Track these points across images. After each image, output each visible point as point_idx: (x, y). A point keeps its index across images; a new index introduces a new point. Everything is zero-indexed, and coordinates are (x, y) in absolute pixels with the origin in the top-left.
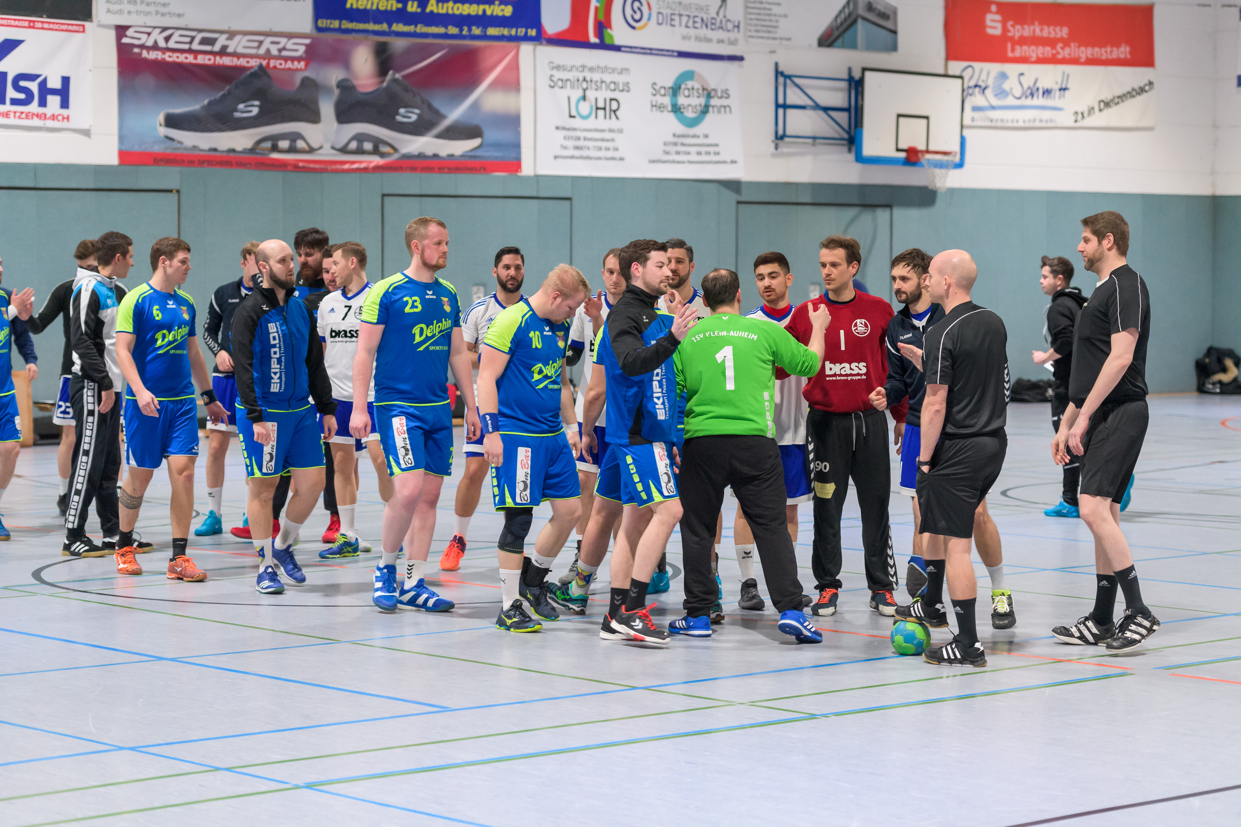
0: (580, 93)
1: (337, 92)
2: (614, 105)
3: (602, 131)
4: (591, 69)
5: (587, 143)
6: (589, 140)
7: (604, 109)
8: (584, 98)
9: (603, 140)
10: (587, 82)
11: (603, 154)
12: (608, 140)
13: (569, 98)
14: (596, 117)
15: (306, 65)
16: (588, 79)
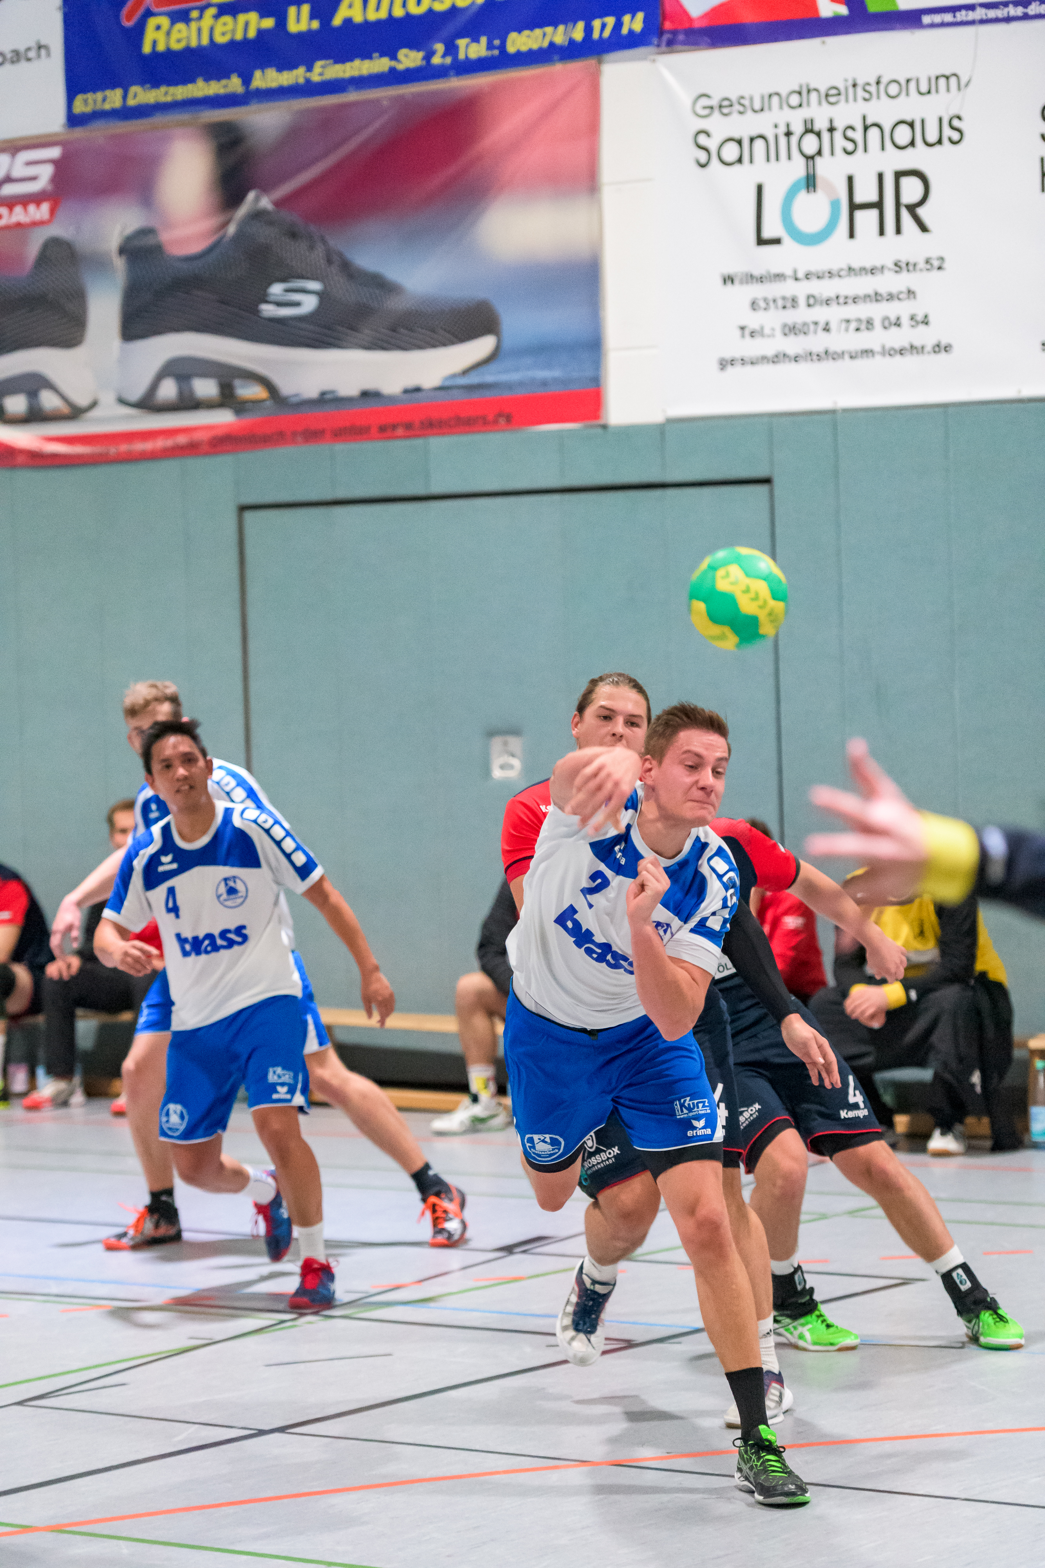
0: (797, 168)
1: (119, 264)
2: (911, 190)
3: (872, 271)
4: (831, 95)
5: (820, 314)
6: (828, 302)
7: (879, 205)
8: (810, 182)
9: (877, 297)
10: (819, 134)
11: (875, 339)
12: (891, 297)
13: (760, 189)
14: (852, 235)
15: (52, 212)
16: (821, 124)
